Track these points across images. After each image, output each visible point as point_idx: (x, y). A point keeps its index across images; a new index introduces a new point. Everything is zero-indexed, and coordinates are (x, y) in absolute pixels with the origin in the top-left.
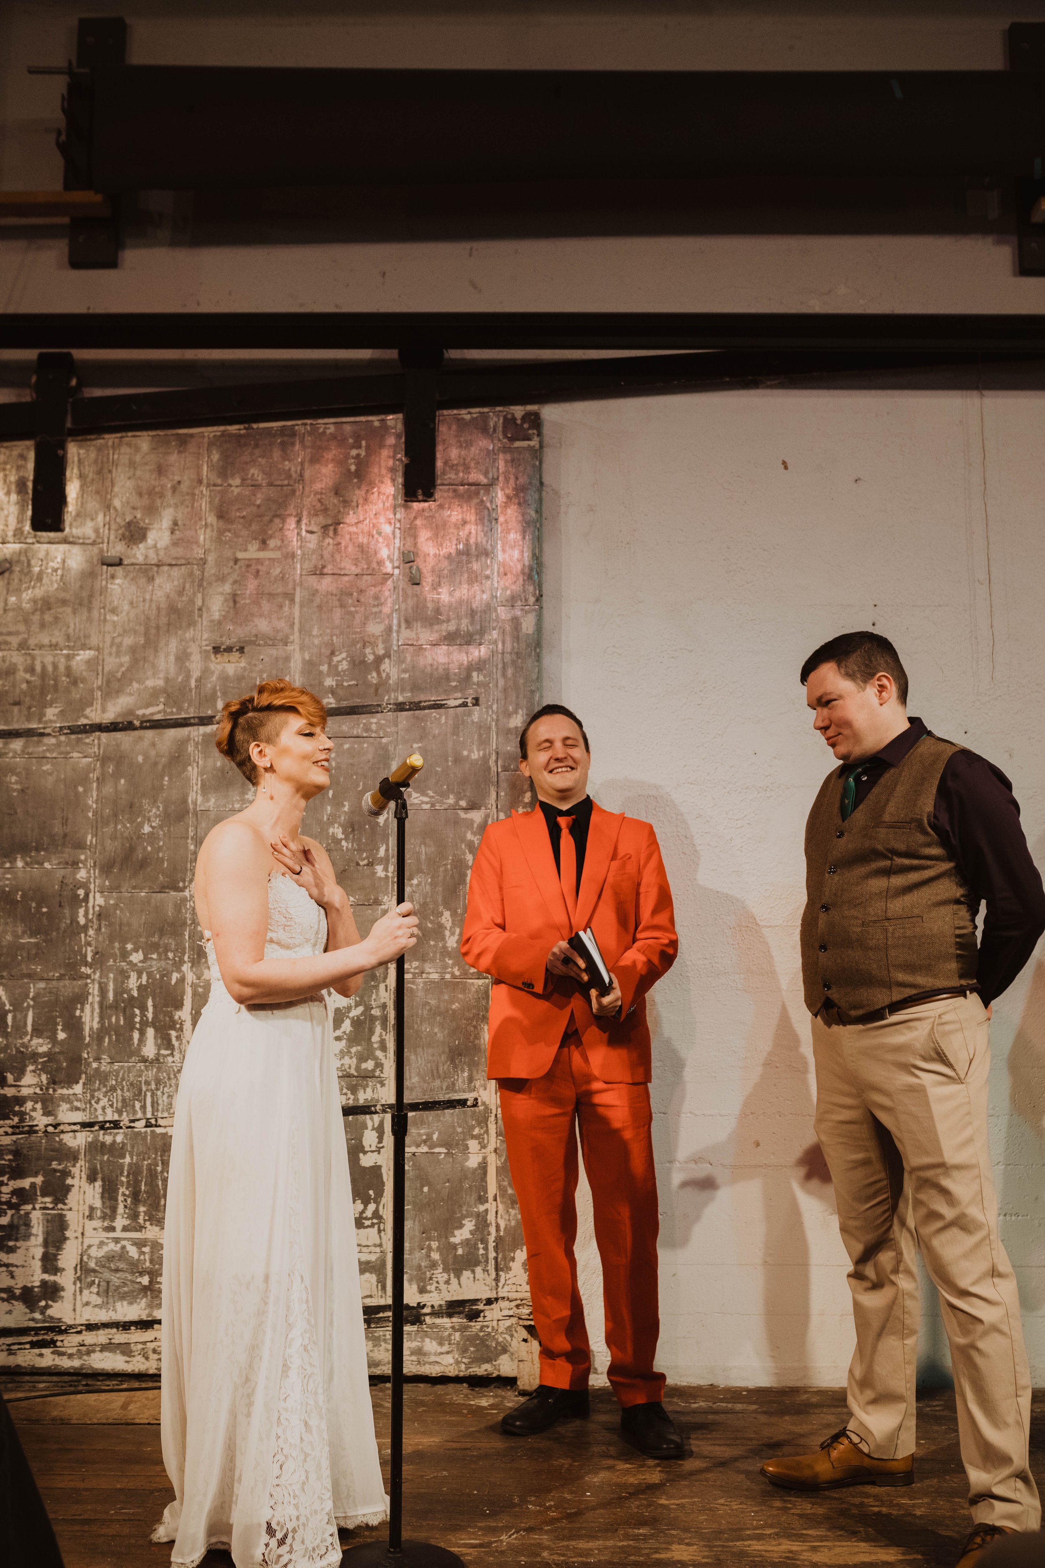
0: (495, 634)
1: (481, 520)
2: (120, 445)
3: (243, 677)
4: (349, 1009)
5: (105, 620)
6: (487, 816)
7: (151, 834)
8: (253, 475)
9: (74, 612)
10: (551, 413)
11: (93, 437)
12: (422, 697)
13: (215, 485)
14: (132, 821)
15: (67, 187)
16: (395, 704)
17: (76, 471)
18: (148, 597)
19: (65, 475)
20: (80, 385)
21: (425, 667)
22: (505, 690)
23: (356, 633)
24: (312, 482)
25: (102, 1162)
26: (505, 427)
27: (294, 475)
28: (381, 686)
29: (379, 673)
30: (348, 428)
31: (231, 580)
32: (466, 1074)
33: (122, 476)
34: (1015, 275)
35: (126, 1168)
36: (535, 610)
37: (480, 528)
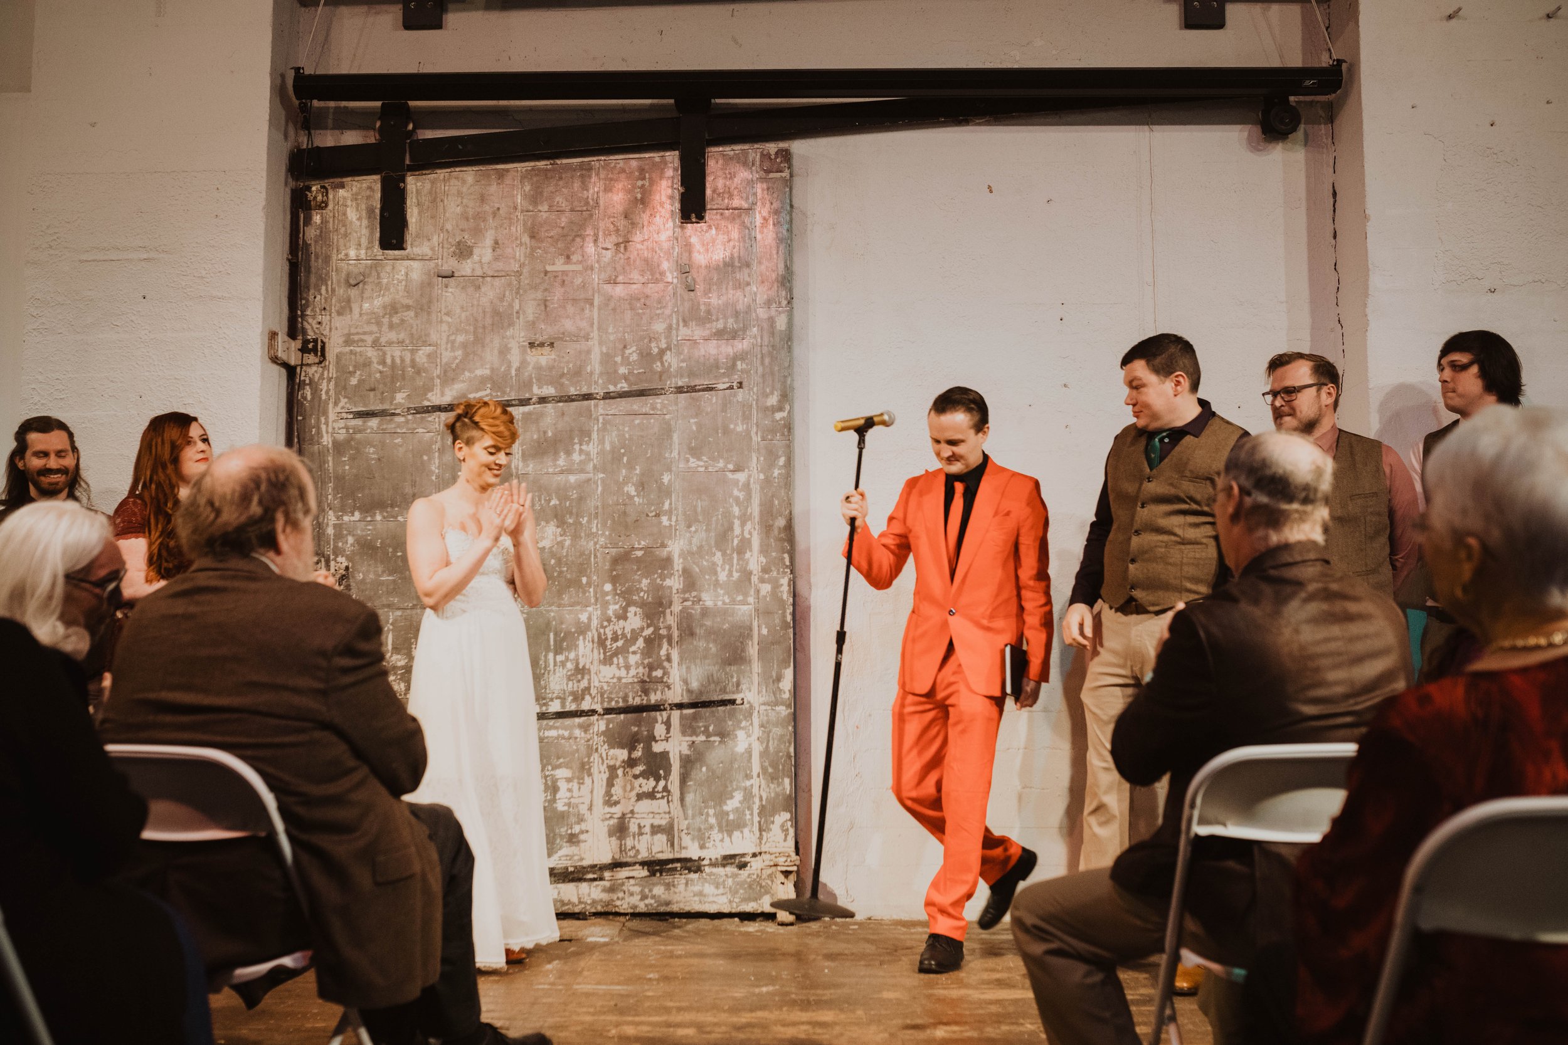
0: (755, 330)
1: (742, 237)
2: (449, 179)
3: (553, 367)
4: (642, 629)
5: (441, 322)
6: (750, 476)
8: (558, 202)
9: (417, 316)
10: (800, 147)
11: (427, 172)
12: (697, 382)
13: (527, 211)
16: (676, 388)
17: (414, 200)
18: (475, 303)
19: (405, 204)
20: (415, 128)
21: (699, 358)
22: (763, 376)
23: (644, 331)
24: (606, 207)
26: (761, 161)
27: (591, 202)
28: (664, 374)
29: (662, 363)
30: (634, 164)
31: (542, 288)
32: (734, 680)
33: (452, 204)
34: (1181, 29)
36: (786, 311)
37: (742, 244)
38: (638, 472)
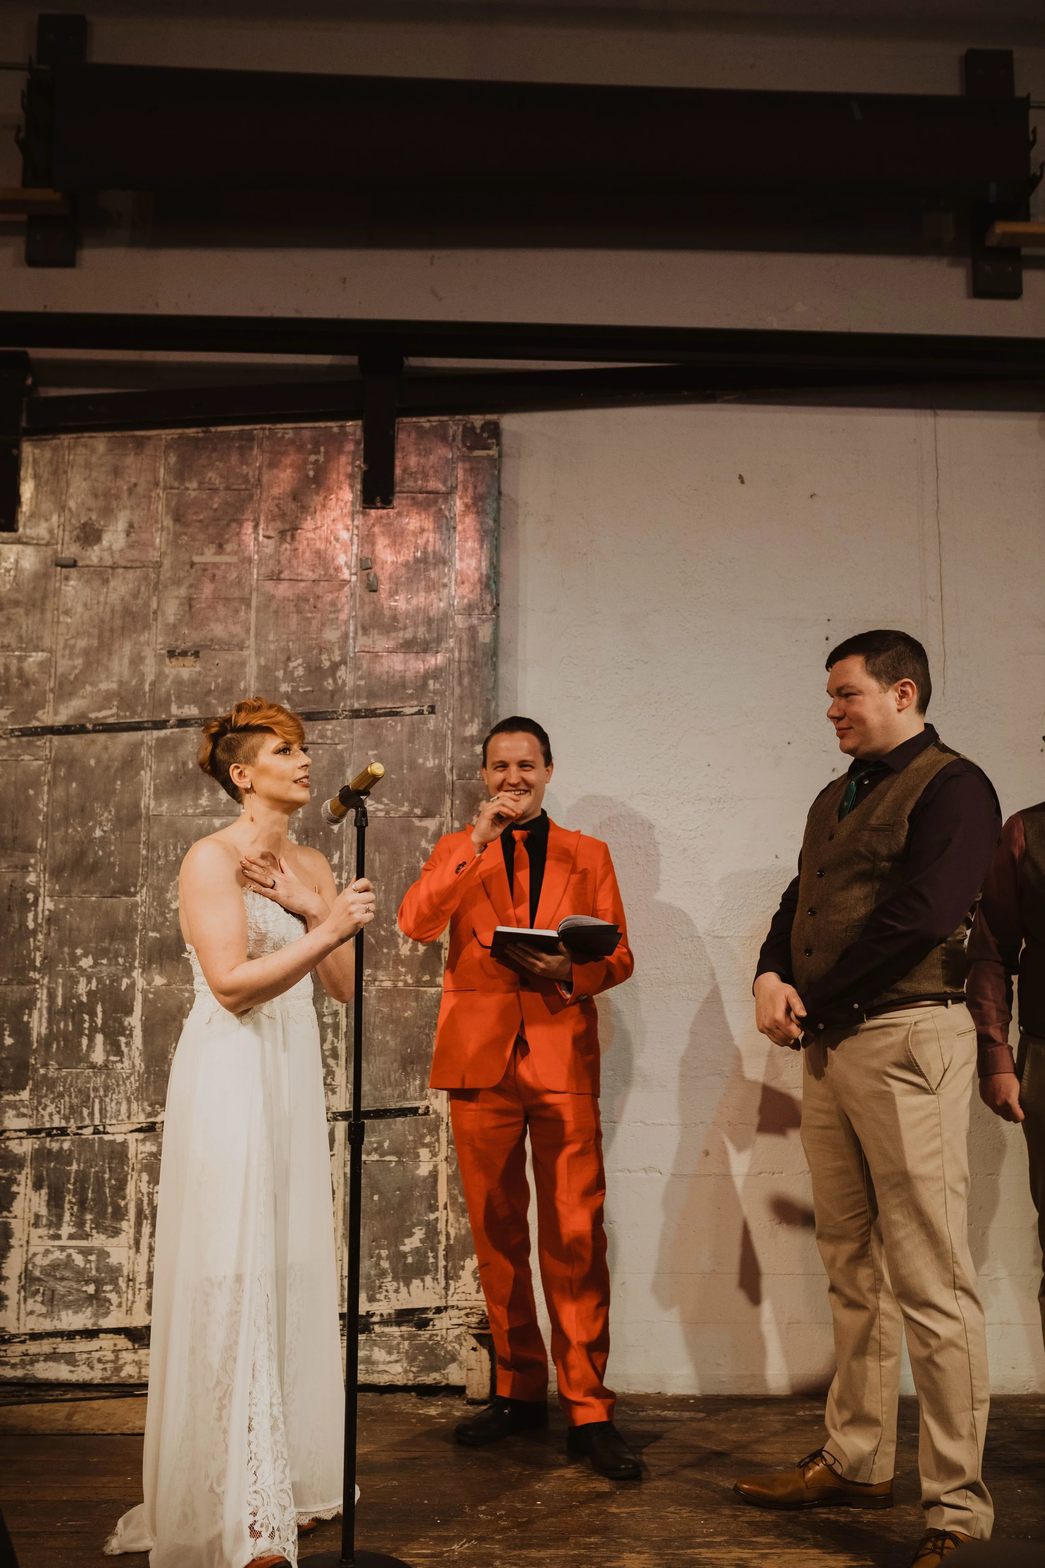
0: (452, 642)
1: (438, 529)
2: (75, 446)
3: (198, 682)
5: (58, 622)
6: (442, 824)
7: (102, 838)
8: (210, 479)
9: (27, 614)
10: (510, 422)
11: (48, 437)
12: (378, 705)
13: (172, 488)
14: (83, 825)
15: (25, 184)
16: (351, 711)
17: (30, 471)
18: (102, 599)
19: (19, 475)
20: (36, 384)
21: (381, 674)
22: (461, 698)
23: (312, 639)
24: (270, 486)
25: (48, 1169)
26: (464, 435)
27: (252, 480)
28: (337, 692)
29: (335, 680)
30: (307, 434)
31: (187, 584)
32: (418, 1082)
33: (78, 477)
34: (969, 297)
35: (73, 1176)
36: (491, 619)
37: (438, 536)
38: (300, 815)
